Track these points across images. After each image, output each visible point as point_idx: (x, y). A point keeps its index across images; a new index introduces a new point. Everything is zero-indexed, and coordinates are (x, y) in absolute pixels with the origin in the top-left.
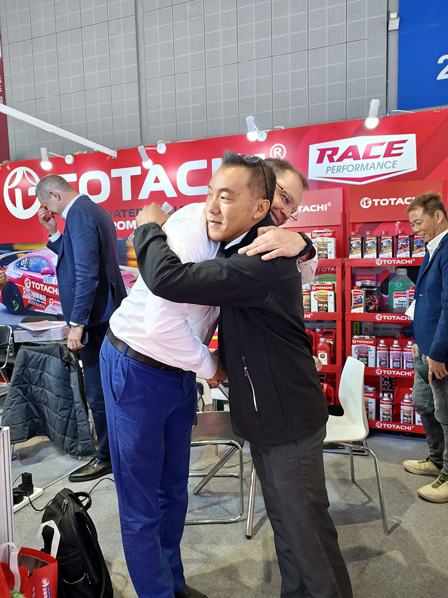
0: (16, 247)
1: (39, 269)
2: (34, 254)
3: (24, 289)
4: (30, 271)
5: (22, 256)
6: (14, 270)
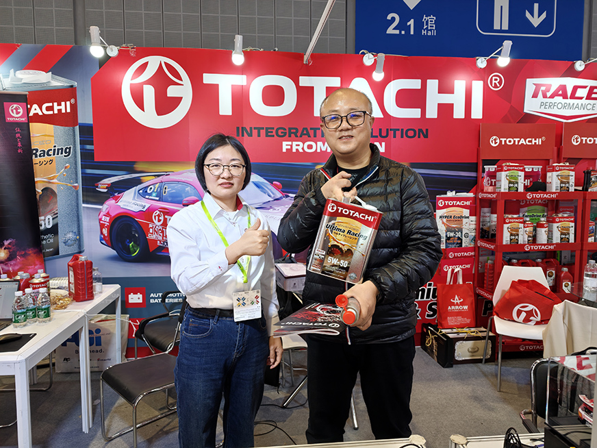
0: (139, 167)
1: (179, 199)
2: (172, 177)
3: (150, 226)
4: (162, 201)
5: (148, 180)
6: (134, 199)
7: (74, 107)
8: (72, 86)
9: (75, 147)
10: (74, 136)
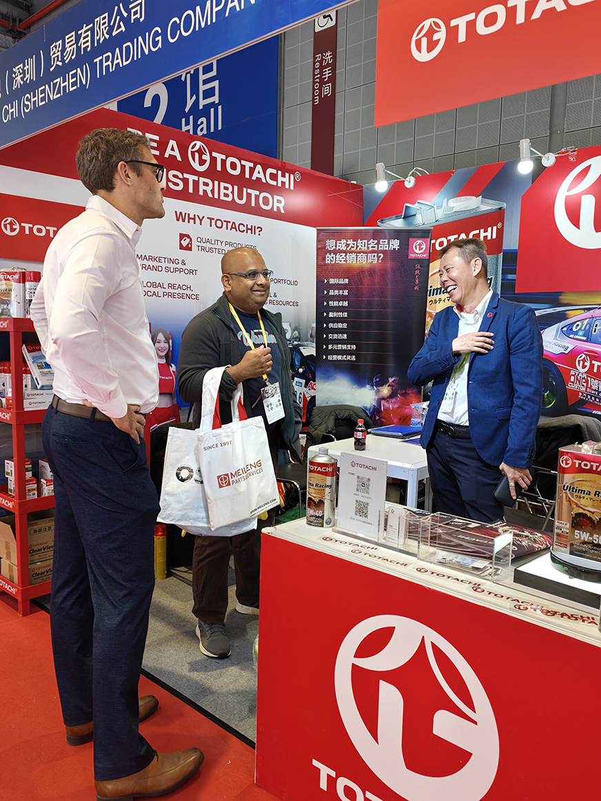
0: (566, 298)
7: (500, 232)
8: (501, 208)
9: (496, 277)
10: (497, 265)
